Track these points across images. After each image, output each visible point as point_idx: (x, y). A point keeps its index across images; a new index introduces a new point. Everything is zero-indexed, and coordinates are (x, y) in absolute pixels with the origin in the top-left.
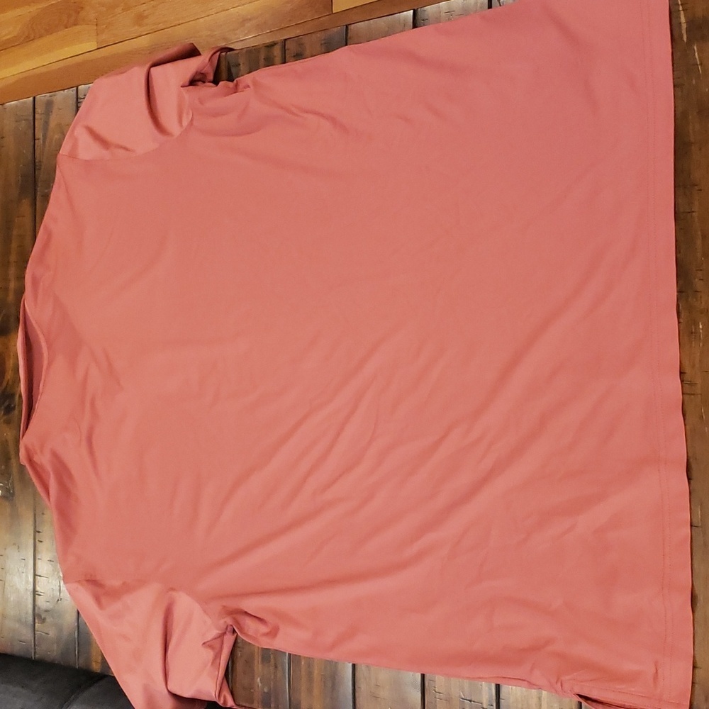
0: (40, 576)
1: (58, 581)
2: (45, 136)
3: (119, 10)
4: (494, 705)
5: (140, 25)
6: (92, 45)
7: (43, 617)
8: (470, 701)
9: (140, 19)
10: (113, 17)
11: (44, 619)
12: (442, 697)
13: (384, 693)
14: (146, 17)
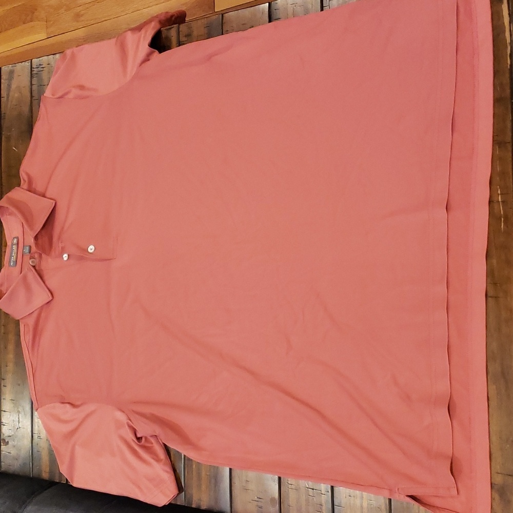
0: (4, 411)
1: (17, 414)
2: (8, 95)
3: (62, 10)
4: (330, 491)
5: (77, 22)
6: (43, 36)
7: (6, 441)
8: (313, 489)
9: (78, 16)
10: (58, 16)
11: (8, 442)
12: (293, 488)
13: (252, 486)
14: (82, 15)
